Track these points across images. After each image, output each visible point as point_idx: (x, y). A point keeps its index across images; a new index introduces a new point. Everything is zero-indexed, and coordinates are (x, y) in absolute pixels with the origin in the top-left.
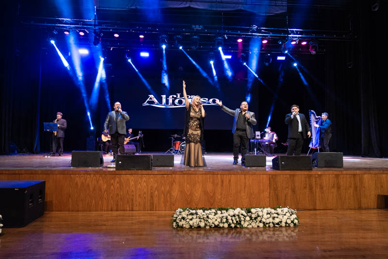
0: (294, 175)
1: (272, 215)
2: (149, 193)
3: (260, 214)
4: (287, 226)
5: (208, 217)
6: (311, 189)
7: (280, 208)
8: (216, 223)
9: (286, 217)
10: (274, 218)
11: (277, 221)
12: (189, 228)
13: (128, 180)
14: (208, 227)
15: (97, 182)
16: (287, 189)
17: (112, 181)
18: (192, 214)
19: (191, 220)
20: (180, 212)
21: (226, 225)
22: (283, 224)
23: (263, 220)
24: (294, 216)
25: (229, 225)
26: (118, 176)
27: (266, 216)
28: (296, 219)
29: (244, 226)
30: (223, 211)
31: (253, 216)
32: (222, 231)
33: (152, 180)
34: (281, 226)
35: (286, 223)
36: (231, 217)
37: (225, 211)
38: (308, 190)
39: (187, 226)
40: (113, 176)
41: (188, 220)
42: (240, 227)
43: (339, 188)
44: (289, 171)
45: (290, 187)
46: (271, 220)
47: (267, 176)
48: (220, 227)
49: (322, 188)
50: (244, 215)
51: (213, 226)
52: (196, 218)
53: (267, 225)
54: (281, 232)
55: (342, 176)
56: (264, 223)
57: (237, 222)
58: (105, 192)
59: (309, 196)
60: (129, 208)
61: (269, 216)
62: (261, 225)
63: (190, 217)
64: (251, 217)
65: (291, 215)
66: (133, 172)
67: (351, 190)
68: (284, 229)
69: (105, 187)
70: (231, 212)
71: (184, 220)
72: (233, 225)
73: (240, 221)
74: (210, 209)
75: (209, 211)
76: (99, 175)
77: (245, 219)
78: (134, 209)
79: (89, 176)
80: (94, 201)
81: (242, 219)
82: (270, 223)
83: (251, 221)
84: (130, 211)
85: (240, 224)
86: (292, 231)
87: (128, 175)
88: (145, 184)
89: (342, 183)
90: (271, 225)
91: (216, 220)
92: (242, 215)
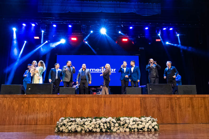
0: (159, 98)
1: (137, 122)
2: (50, 111)
3: (128, 121)
4: (149, 131)
5: (84, 124)
6: (172, 108)
7: (144, 117)
8: (90, 128)
9: (148, 124)
10: (138, 125)
11: (140, 126)
12: (68, 132)
13: (35, 101)
14: (83, 132)
15: (12, 103)
16: (154, 108)
17: (23, 102)
18: (72, 121)
19: (70, 125)
20: (62, 120)
21: (98, 130)
22: (146, 129)
23: (130, 126)
24: (155, 123)
25: (101, 130)
26: (27, 98)
27: (131, 123)
28: (156, 125)
29: (113, 131)
30: (97, 119)
31: (122, 123)
32: (95, 135)
33: (52, 101)
34: (144, 131)
35: (148, 128)
36: (103, 123)
37: (99, 119)
38: (170, 109)
39: (67, 131)
40: (23, 99)
41: (67, 126)
42: (110, 132)
43: (193, 107)
44: (155, 95)
45: (156, 107)
46: (136, 126)
47: (139, 99)
48: (93, 132)
49: (180, 107)
50: (114, 122)
51: (88, 130)
52: (75, 124)
53: (133, 130)
54: (144, 136)
55: (195, 99)
56: (130, 128)
57: (108, 127)
58: (16, 111)
59: (171, 114)
60: (34, 123)
61: (134, 123)
62: (128, 130)
63: (69, 124)
64: (119, 124)
65: (152, 123)
66: (39, 95)
67: (203, 109)
68: (146, 134)
69: (17, 106)
70: (104, 120)
71: (64, 126)
72: (104, 130)
73: (110, 127)
74: (87, 118)
75: (86, 119)
76: (13, 98)
77: (114, 125)
78: (38, 123)
79: (5, 99)
80: (8, 118)
81: (112, 125)
82: (135, 128)
83: (120, 127)
84: (34, 125)
85: (110, 129)
86: (153, 135)
87: (35, 98)
88: (47, 104)
89: (195, 104)
90: (136, 130)
91: (91, 126)
92: (113, 122)
